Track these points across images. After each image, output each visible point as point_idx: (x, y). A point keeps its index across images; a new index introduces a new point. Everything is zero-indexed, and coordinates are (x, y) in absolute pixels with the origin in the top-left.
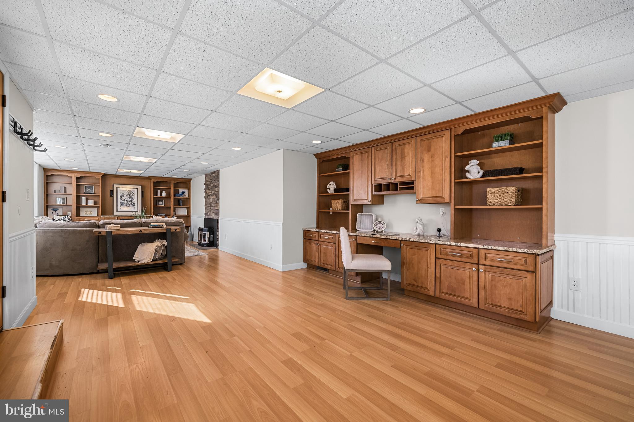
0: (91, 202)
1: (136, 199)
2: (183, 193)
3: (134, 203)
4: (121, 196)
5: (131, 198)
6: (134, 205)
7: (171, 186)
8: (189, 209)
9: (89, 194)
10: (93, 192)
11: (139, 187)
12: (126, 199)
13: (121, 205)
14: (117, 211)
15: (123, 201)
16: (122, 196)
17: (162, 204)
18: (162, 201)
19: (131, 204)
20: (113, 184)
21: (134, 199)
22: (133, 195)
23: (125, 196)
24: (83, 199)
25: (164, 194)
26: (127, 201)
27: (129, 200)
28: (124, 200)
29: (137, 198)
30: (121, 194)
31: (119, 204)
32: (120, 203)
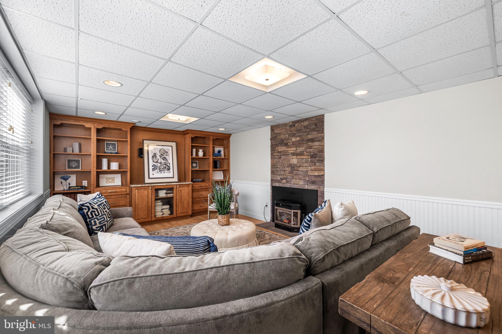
0: (115, 166)
1: (170, 161)
2: (219, 152)
3: (168, 166)
4: (152, 157)
5: (164, 159)
6: (169, 169)
7: (210, 143)
8: (226, 172)
9: (112, 153)
10: (117, 151)
11: (174, 144)
12: (159, 161)
13: (153, 170)
14: (149, 178)
15: (156, 164)
16: (154, 156)
17: (196, 167)
18: (196, 163)
19: (165, 168)
20: (143, 140)
21: (168, 160)
22: (167, 155)
23: (158, 157)
24: (105, 161)
25: (201, 154)
26: (161, 163)
27: (163, 161)
28: (157, 162)
29: (172, 159)
30: (153, 154)
31: (151, 168)
32: (152, 166)
